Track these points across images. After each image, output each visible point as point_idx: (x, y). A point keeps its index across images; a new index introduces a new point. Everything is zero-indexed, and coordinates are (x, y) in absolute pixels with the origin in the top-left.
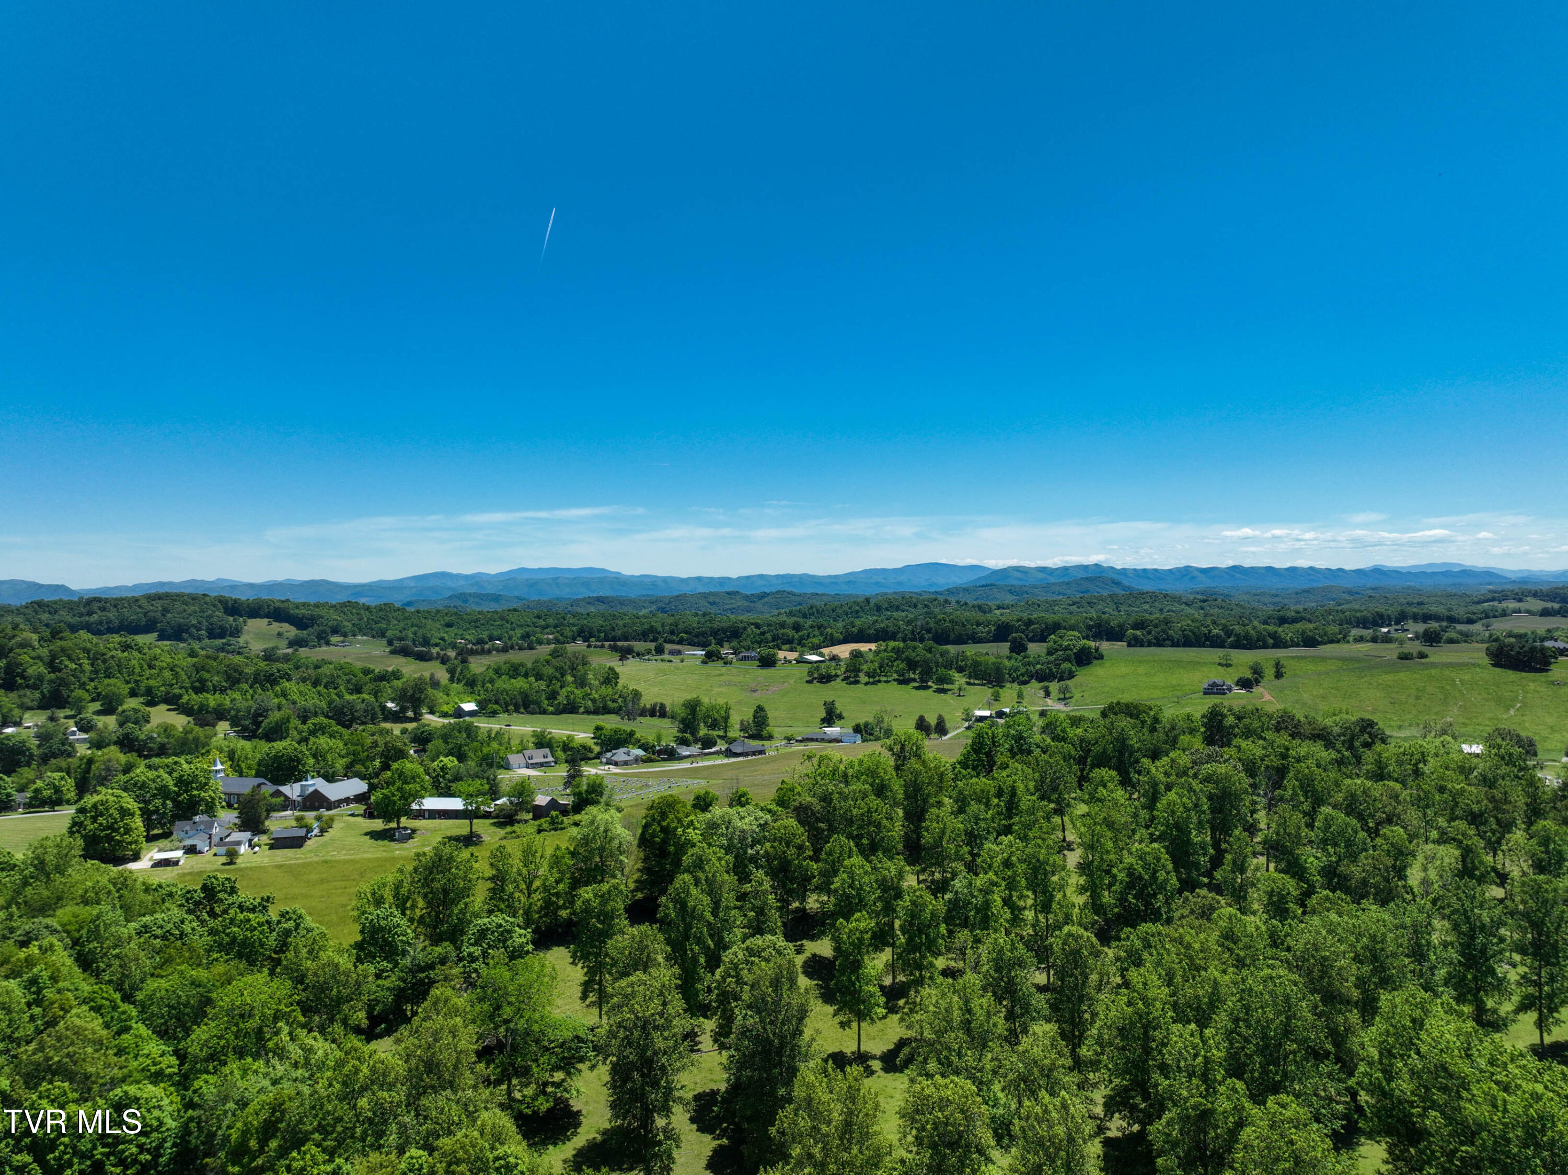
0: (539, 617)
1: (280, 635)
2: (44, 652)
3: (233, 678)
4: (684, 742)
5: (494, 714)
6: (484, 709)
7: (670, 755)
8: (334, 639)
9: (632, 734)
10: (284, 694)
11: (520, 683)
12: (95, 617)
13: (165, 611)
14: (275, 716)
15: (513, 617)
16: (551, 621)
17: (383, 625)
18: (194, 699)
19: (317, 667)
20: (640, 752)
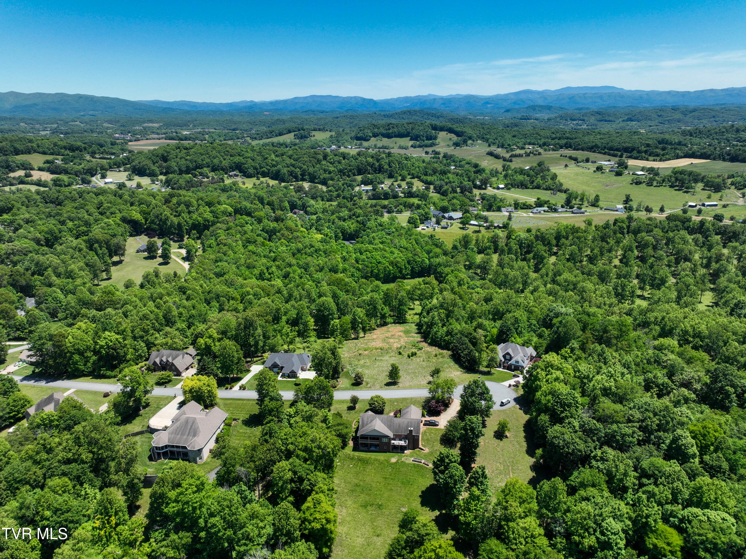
0: (553, 133)
1: (450, 139)
2: (387, 161)
3: (435, 172)
4: (562, 207)
5: (509, 189)
6: (508, 187)
7: (556, 211)
8: (470, 142)
9: (548, 201)
10: (448, 178)
11: (520, 178)
12: (391, 131)
13: (412, 129)
14: (445, 187)
15: (542, 133)
16: (558, 135)
17: (488, 137)
18: (425, 178)
19: (460, 162)
20: (546, 209)
